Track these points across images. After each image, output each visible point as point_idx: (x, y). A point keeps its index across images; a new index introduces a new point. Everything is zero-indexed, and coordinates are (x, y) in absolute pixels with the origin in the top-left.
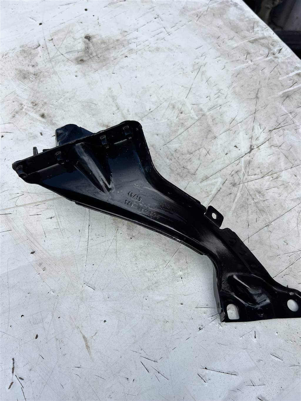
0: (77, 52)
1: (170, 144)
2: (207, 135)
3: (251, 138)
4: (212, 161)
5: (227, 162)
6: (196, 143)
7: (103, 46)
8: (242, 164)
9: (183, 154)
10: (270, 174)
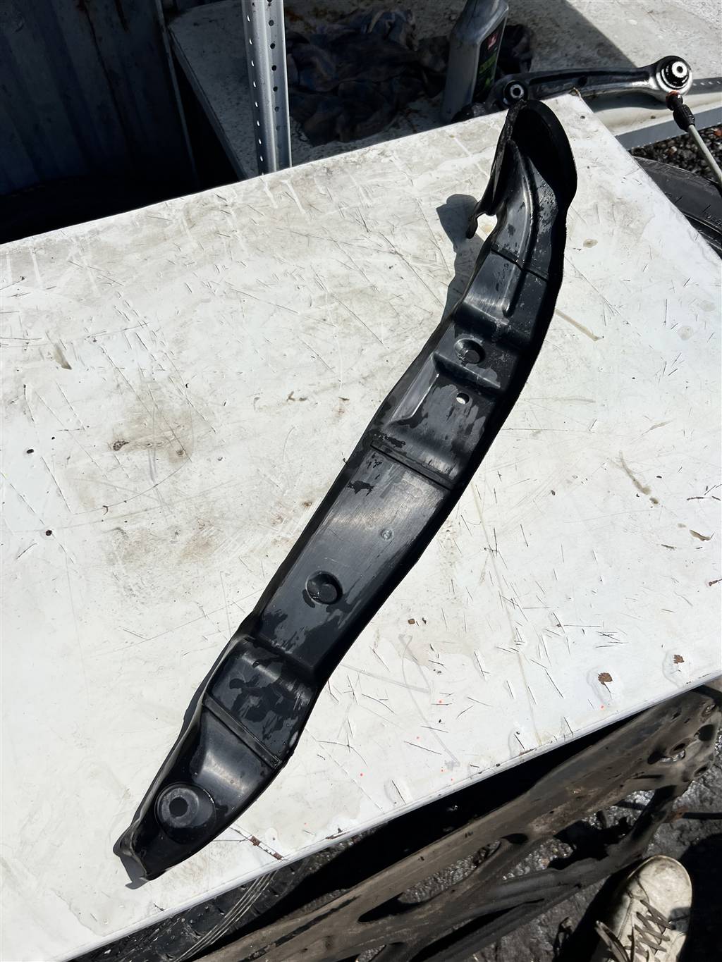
0: (154, 461)
1: (380, 336)
2: (368, 295)
3: (378, 251)
4: (413, 293)
5: (414, 279)
6: (381, 308)
7: (148, 420)
8: (419, 265)
9: (399, 323)
10: (434, 241)
